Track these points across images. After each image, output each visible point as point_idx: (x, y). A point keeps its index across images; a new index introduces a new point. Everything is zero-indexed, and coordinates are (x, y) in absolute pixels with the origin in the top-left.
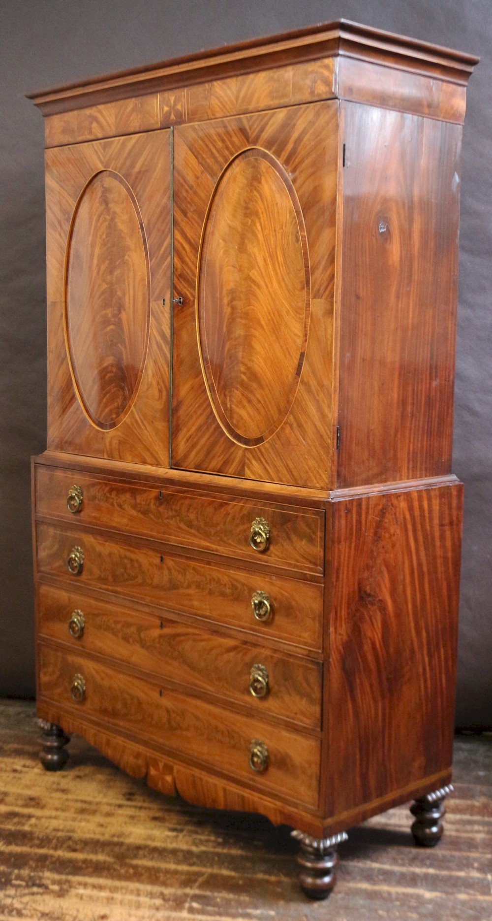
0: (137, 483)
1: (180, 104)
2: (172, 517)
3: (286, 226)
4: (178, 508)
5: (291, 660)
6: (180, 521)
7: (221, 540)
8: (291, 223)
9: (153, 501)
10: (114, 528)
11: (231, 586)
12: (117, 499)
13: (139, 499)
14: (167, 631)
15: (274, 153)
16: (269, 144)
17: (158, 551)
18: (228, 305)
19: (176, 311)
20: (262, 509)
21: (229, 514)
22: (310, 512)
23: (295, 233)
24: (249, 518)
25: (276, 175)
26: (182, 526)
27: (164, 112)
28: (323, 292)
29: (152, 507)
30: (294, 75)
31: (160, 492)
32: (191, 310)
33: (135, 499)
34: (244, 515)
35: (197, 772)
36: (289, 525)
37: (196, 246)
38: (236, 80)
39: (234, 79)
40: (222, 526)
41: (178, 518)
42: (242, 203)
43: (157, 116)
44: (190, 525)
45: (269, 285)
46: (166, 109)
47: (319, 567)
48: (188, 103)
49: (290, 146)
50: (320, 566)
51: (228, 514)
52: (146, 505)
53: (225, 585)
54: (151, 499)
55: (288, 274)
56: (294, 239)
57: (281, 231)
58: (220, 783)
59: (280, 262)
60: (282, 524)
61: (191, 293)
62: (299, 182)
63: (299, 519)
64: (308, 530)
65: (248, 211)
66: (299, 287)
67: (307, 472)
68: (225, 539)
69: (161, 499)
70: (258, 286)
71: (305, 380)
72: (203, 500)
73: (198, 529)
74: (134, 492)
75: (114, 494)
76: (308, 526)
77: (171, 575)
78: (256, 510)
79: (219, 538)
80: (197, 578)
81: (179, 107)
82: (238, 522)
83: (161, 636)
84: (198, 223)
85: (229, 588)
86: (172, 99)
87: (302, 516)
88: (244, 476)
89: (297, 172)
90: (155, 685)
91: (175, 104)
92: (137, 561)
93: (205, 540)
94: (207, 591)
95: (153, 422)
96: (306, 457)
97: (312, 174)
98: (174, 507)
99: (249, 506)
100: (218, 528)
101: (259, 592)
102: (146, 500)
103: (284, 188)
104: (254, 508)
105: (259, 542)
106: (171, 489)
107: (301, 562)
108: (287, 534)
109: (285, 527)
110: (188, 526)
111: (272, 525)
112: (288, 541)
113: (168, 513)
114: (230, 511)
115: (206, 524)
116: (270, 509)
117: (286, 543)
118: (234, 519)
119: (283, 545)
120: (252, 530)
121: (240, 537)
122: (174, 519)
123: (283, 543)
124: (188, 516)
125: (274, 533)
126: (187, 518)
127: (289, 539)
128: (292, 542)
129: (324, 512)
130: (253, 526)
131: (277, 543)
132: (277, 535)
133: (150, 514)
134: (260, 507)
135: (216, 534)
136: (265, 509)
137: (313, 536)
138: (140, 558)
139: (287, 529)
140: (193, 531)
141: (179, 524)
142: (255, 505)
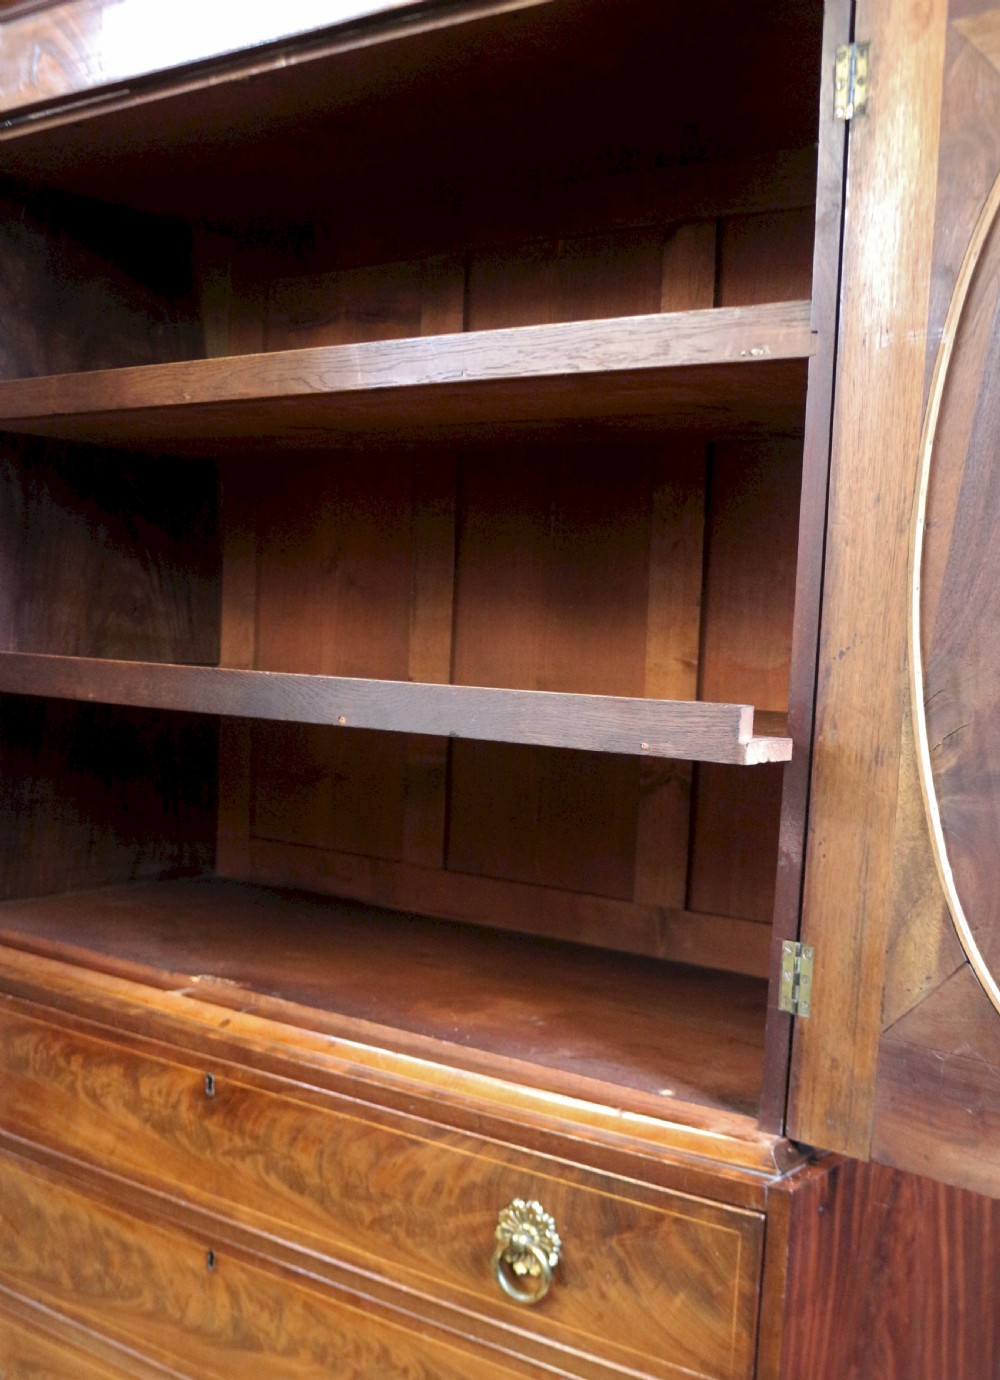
0: (141, 1042)
2: (245, 1153)
4: (261, 1130)
6: (268, 1168)
7: (396, 1242)
9: (186, 1100)
10: (77, 1153)
12: (85, 1078)
13: (147, 1086)
17: (200, 1238)
20: (533, 1177)
21: (423, 1173)
22: (708, 1213)
24: (493, 1196)
26: (273, 1181)
29: (185, 1114)
31: (209, 1078)
33: (135, 1084)
34: (473, 1185)
36: (629, 1238)
40: (398, 1204)
41: (261, 1159)
44: (297, 1183)
51: (418, 1172)
52: (166, 1105)
53: (405, 1369)
54: (181, 1092)
60: (605, 1234)
63: (665, 1227)
64: (696, 1266)
68: (409, 1243)
69: (212, 1097)
72: (338, 1120)
73: (322, 1197)
74: (133, 1068)
75: (76, 1063)
77: (240, 1309)
78: (515, 1178)
79: (388, 1237)
80: (318, 1334)
82: (452, 1202)
87: (677, 1221)
92: (141, 1252)
93: (342, 1235)
98: (249, 1126)
99: (488, 1160)
100: (386, 1209)
102: (168, 1095)
104: (505, 1168)
105: (522, 1275)
106: (240, 1075)
107: (670, 1359)
108: (621, 1265)
109: (614, 1242)
110: (291, 1187)
111: (569, 1229)
112: (620, 1284)
113: (231, 1140)
114: (425, 1167)
115: (348, 1190)
116: (562, 1181)
117: (615, 1291)
118: (437, 1188)
119: (603, 1296)
120: (499, 1234)
121: (456, 1245)
122: (248, 1160)
123: (604, 1287)
124: (292, 1159)
125: (577, 1255)
126: (288, 1162)
127: (627, 1280)
128: (636, 1292)
129: (759, 1219)
130: (504, 1225)
131: (583, 1287)
132: (588, 1264)
133: (178, 1134)
134: (525, 1170)
135: (379, 1223)
136: (544, 1180)
137: (718, 1289)
138: (149, 1247)
139: (620, 1252)
140: (308, 1203)
141: (263, 1173)
142: (510, 1161)
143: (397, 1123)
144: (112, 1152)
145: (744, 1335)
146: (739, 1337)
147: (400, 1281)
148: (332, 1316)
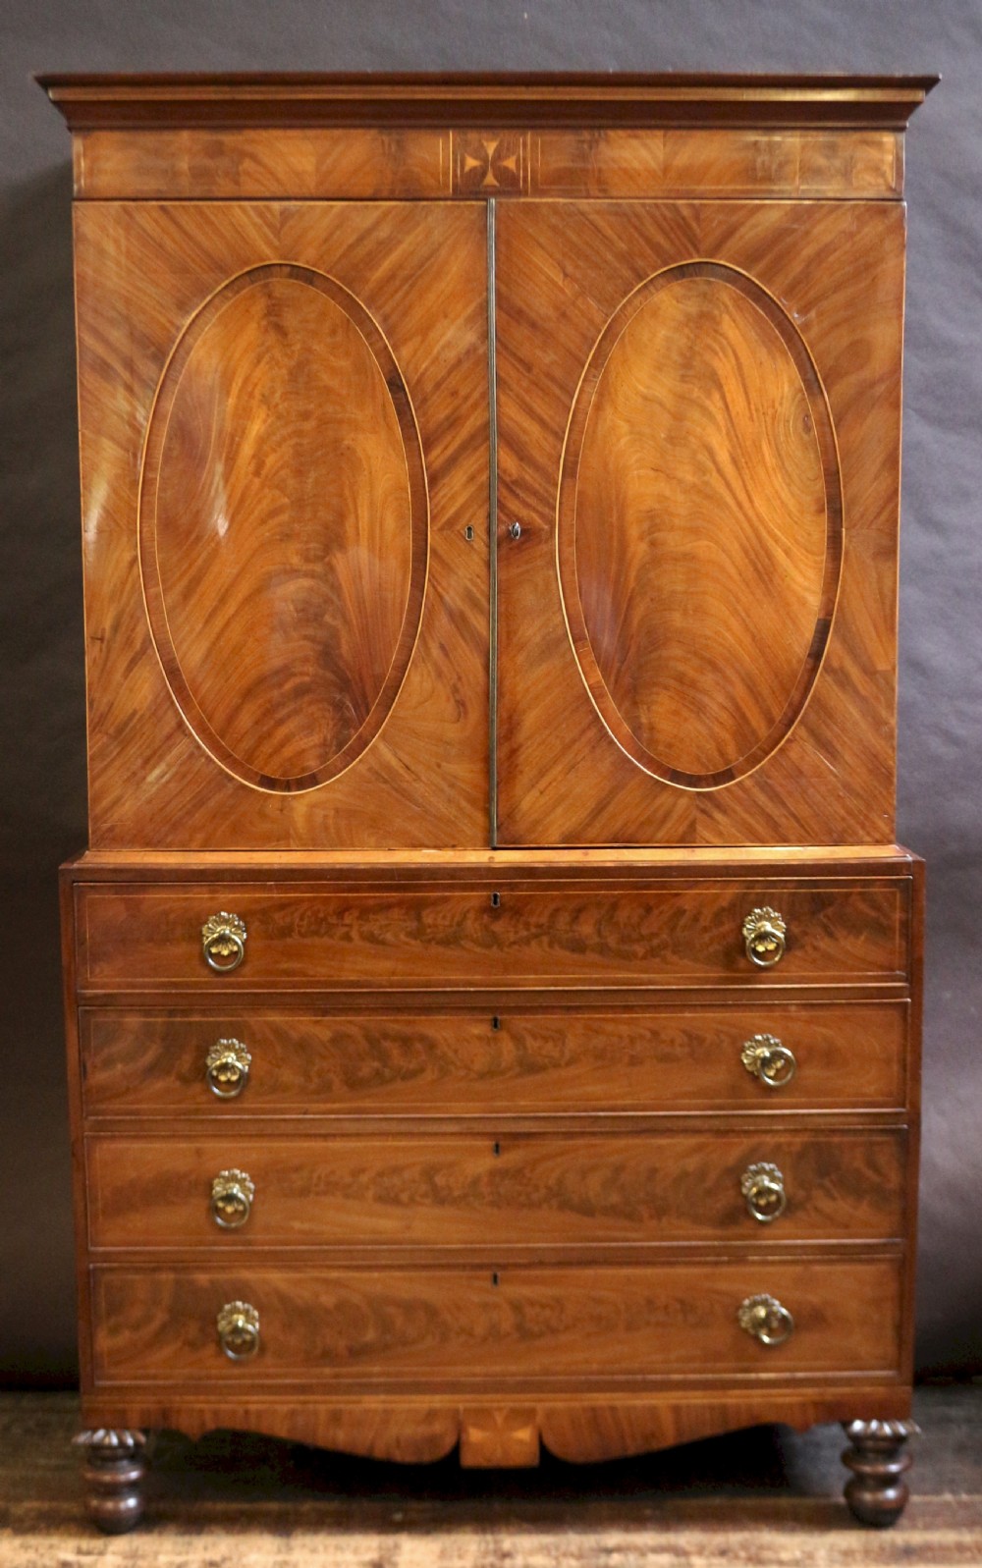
0: (425, 885)
1: (514, 158)
2: (527, 941)
3: (781, 404)
4: (544, 920)
5: (836, 1139)
6: (551, 945)
7: (664, 961)
8: (793, 399)
9: (471, 916)
10: (353, 984)
11: (685, 1039)
12: (361, 926)
13: (428, 918)
14: (512, 1157)
15: (758, 276)
16: (751, 258)
17: (483, 1010)
18: (641, 538)
19: (504, 551)
20: (764, 894)
21: (685, 911)
22: (878, 883)
23: (802, 416)
24: (739, 910)
25: (757, 312)
26: (561, 953)
27: (467, 169)
28: (871, 518)
29: (471, 926)
30: (804, 147)
31: (495, 896)
32: (544, 548)
33: (419, 918)
34: (723, 909)
35: (601, 1399)
36: (830, 911)
37: (557, 429)
38: (665, 136)
39: (660, 133)
40: (664, 936)
41: (545, 939)
42: (675, 357)
43: (446, 174)
44: (578, 946)
45: (746, 504)
46: (471, 163)
47: (898, 972)
48: (534, 160)
49: (796, 268)
50: (899, 970)
51: (681, 912)
52: (451, 926)
53: (672, 1042)
54: (468, 911)
55: (788, 485)
56: (800, 425)
57: (770, 411)
58: (662, 1401)
59: (769, 465)
60: (813, 913)
61: (542, 515)
62: (814, 331)
63: (853, 898)
64: (873, 914)
65: (691, 373)
66: (813, 508)
67: (843, 819)
69: (494, 909)
70: (720, 503)
71: (835, 664)
72: (613, 896)
73: (603, 949)
74: (416, 908)
75: (350, 918)
76: (877, 908)
77: (525, 1048)
78: (751, 897)
79: (657, 960)
80: (599, 1042)
81: (510, 163)
82: (707, 924)
83: (493, 1173)
84: (562, 387)
85: (681, 1045)
86: (491, 148)
87: (860, 893)
88: (695, 842)
89: (813, 314)
90: (481, 1267)
91: (499, 155)
92: (423, 1038)
93: (620, 969)
94: (626, 1059)
95: (439, 766)
96: (841, 794)
97: (846, 320)
98: (533, 920)
99: (731, 892)
100: (655, 942)
101: (759, 1037)
102: (453, 919)
103: (777, 338)
104: (745, 894)
105: (763, 952)
106: (525, 886)
107: (859, 970)
108: (825, 928)
109: (821, 916)
110: (573, 951)
111: (790, 917)
112: (827, 940)
113: (516, 933)
114: (686, 907)
115: (624, 939)
116: (785, 891)
117: (824, 944)
118: (696, 919)
119: (815, 948)
120: (745, 932)
121: (711, 949)
122: (533, 943)
123: (816, 944)
124: (573, 931)
125: (796, 930)
126: (571, 934)
127: (831, 935)
128: (837, 940)
129: (909, 879)
130: (748, 926)
131: (802, 947)
132: (805, 933)
133: (462, 942)
134: (759, 891)
135: (652, 953)
136: (773, 893)
137: (885, 922)
138: (430, 1032)
139: (825, 920)
140: (592, 957)
141: (547, 949)
142: (748, 888)
143: (663, 885)
144: (394, 973)
145: (904, 944)
146: (900, 946)
147: (669, 984)
148: (609, 1027)
